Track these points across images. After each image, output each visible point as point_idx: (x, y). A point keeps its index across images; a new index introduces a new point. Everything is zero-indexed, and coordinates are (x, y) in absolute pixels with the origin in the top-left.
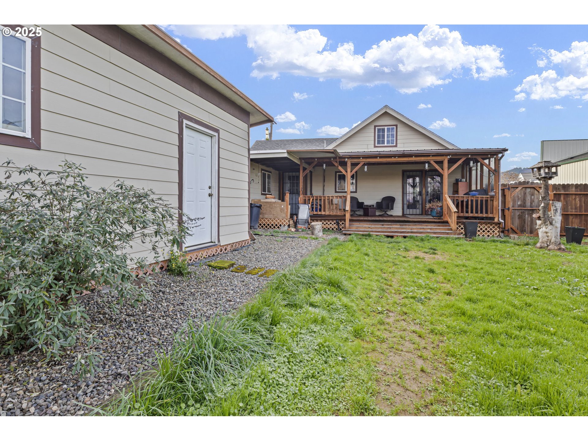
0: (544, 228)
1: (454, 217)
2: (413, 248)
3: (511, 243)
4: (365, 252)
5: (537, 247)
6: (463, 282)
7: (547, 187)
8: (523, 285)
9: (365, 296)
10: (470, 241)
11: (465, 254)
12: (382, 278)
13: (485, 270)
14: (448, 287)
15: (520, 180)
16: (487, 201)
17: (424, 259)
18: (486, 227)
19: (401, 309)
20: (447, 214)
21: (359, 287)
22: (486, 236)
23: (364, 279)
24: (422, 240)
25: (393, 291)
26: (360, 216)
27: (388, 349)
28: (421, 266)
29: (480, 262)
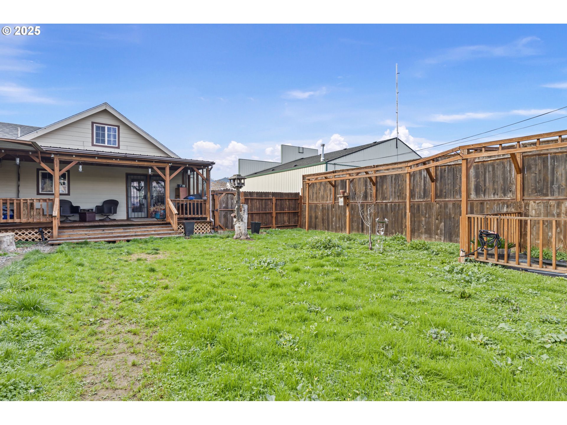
0: (238, 224)
1: (175, 218)
2: (137, 251)
3: (218, 237)
4: (79, 263)
5: (234, 239)
6: (178, 275)
7: (239, 193)
8: (222, 268)
9: (74, 311)
10: (189, 238)
11: (184, 250)
12: (98, 287)
13: (197, 261)
14: (166, 282)
15: (227, 187)
16: (201, 204)
17: (146, 260)
18: (201, 226)
19: (117, 314)
20: (170, 216)
21: (67, 303)
22: (201, 233)
23: (75, 292)
24: (146, 242)
25: (111, 298)
26: (75, 221)
27: (99, 358)
28: (143, 267)
29: (195, 255)
